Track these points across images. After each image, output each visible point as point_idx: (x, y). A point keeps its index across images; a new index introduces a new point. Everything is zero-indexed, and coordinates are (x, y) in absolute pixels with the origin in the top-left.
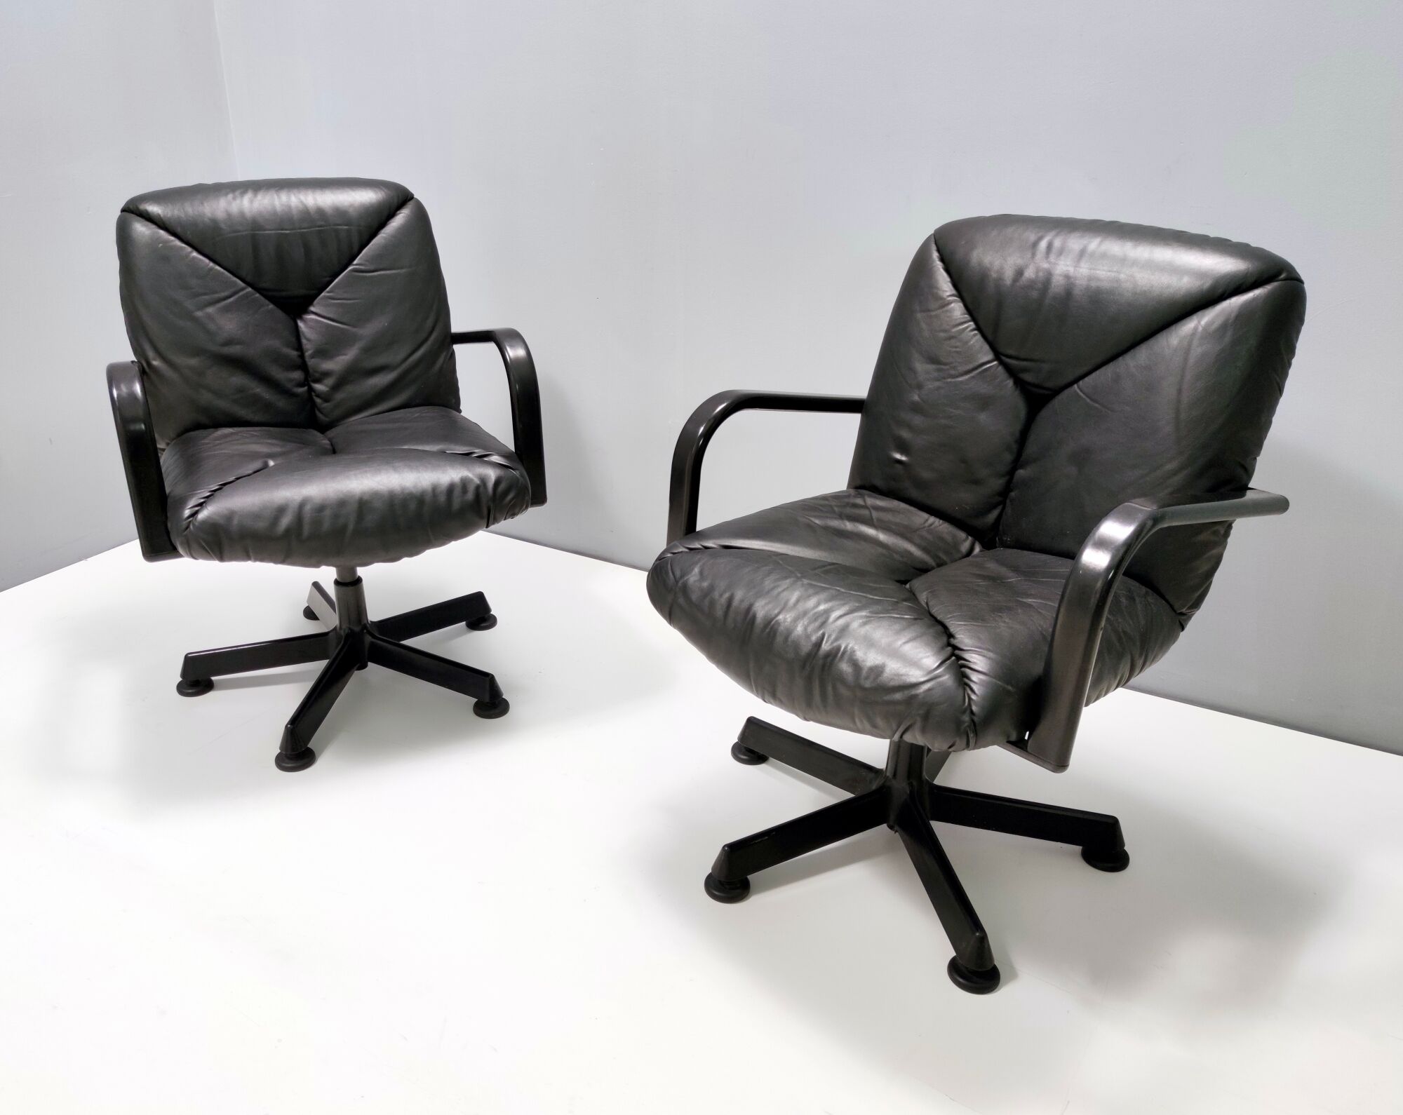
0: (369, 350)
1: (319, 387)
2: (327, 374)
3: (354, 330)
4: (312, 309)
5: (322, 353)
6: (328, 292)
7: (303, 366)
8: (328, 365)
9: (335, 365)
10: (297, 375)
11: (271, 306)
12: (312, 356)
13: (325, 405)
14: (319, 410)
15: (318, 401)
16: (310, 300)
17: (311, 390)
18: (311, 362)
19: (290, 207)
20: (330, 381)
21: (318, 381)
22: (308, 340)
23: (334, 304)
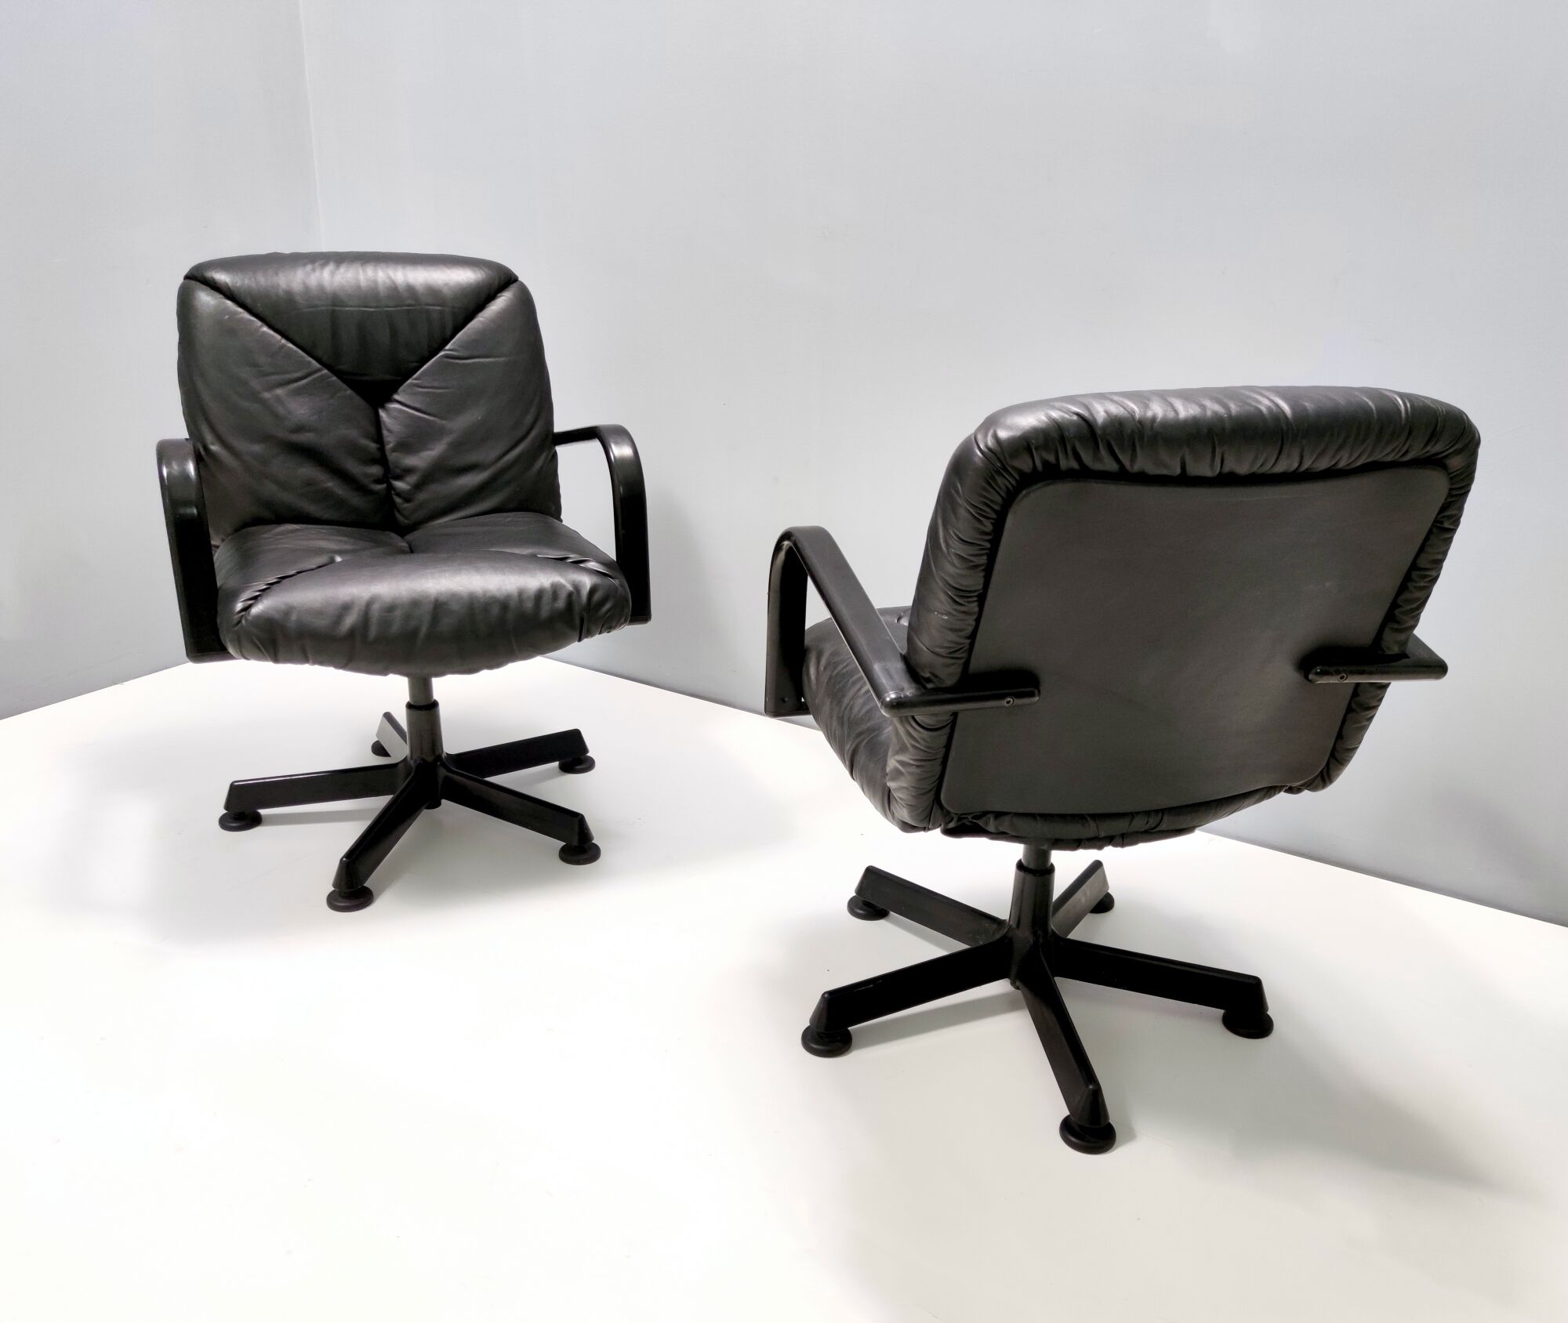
0: (457, 446)
1: (400, 485)
2: (409, 471)
3: (444, 422)
4: (396, 397)
5: (405, 446)
6: (416, 379)
7: (381, 459)
8: (411, 461)
9: (420, 460)
10: (376, 470)
11: (349, 392)
12: (394, 450)
13: (406, 505)
14: (399, 512)
15: (398, 500)
16: (395, 387)
17: (390, 487)
18: (392, 457)
19: (375, 282)
20: (413, 479)
21: (399, 478)
22: (389, 431)
23: (421, 393)
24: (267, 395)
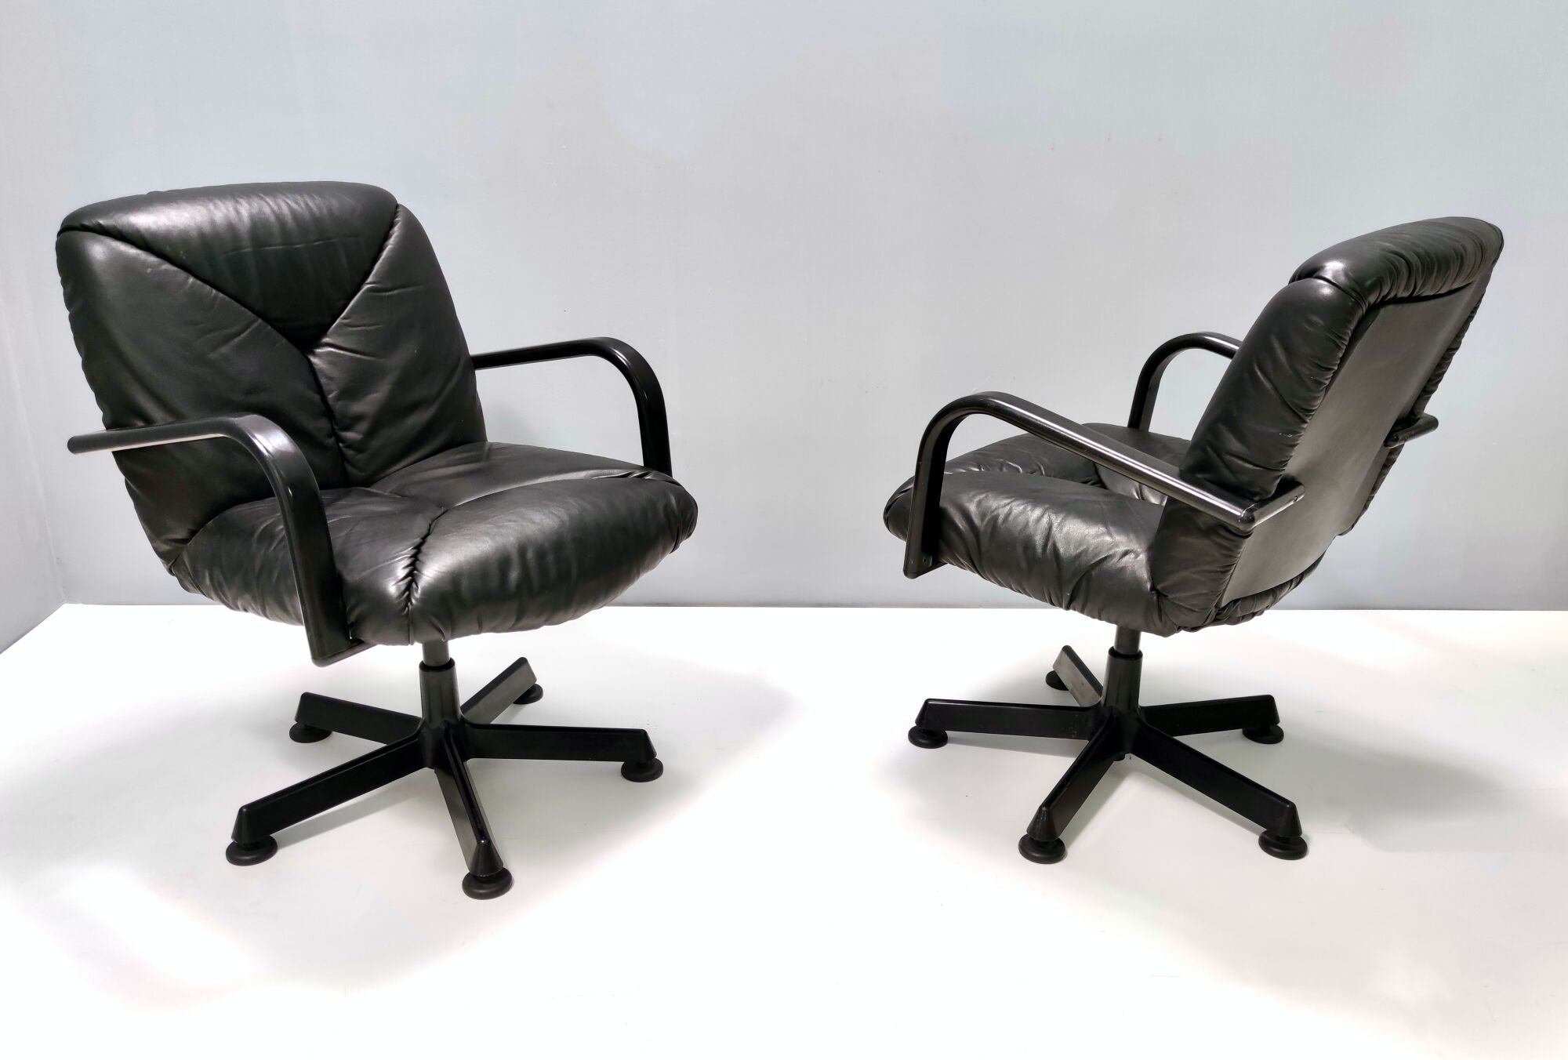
0: (402, 384)
1: (350, 435)
2: (359, 418)
3: (381, 361)
4: (326, 340)
5: (351, 392)
6: (344, 318)
7: (328, 412)
8: (358, 407)
9: (367, 404)
10: (323, 424)
11: (284, 340)
12: (338, 398)
13: (359, 456)
14: (349, 462)
15: (350, 453)
16: (324, 330)
17: (339, 439)
18: (337, 406)
20: (363, 426)
21: (348, 428)
22: (330, 379)
23: (352, 333)
24: (213, 356)
